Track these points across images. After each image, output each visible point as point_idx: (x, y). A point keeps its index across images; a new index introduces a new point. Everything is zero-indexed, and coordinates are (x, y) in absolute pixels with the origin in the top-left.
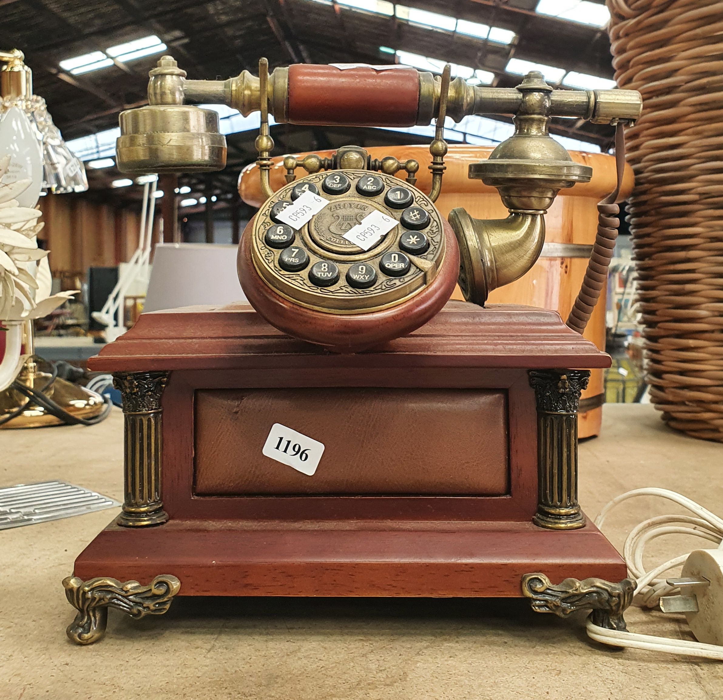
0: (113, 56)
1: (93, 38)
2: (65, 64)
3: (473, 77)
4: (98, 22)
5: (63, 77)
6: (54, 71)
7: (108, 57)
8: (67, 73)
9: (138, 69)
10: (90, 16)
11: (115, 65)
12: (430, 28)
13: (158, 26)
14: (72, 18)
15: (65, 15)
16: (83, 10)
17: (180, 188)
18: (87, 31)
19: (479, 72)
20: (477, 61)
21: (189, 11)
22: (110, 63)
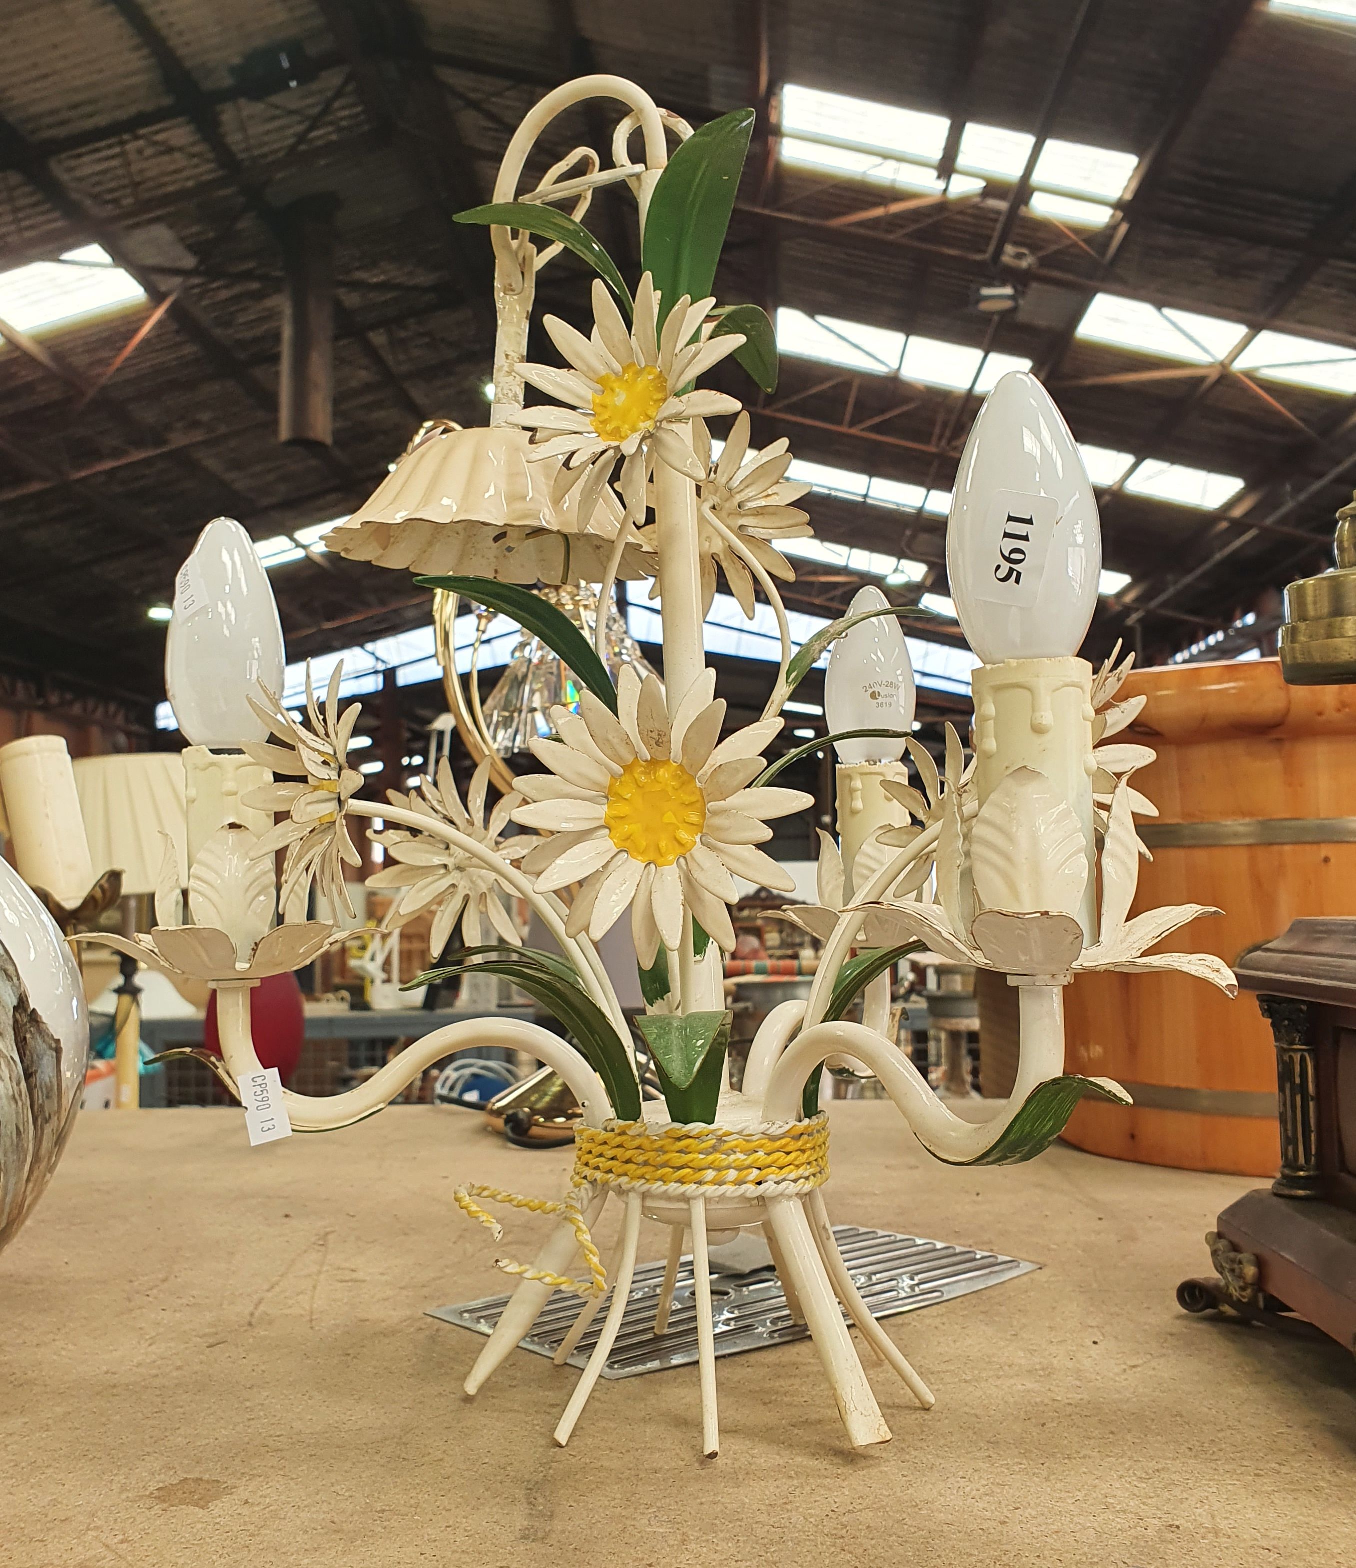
0: (306, 543)
3: (896, 570)
4: (281, 488)
7: (298, 545)
10: (271, 477)
11: (307, 558)
12: (826, 492)
14: (241, 482)
15: (229, 476)
16: (258, 468)
17: (411, 758)
18: (265, 502)
19: (905, 564)
20: (903, 544)
22: (300, 554)
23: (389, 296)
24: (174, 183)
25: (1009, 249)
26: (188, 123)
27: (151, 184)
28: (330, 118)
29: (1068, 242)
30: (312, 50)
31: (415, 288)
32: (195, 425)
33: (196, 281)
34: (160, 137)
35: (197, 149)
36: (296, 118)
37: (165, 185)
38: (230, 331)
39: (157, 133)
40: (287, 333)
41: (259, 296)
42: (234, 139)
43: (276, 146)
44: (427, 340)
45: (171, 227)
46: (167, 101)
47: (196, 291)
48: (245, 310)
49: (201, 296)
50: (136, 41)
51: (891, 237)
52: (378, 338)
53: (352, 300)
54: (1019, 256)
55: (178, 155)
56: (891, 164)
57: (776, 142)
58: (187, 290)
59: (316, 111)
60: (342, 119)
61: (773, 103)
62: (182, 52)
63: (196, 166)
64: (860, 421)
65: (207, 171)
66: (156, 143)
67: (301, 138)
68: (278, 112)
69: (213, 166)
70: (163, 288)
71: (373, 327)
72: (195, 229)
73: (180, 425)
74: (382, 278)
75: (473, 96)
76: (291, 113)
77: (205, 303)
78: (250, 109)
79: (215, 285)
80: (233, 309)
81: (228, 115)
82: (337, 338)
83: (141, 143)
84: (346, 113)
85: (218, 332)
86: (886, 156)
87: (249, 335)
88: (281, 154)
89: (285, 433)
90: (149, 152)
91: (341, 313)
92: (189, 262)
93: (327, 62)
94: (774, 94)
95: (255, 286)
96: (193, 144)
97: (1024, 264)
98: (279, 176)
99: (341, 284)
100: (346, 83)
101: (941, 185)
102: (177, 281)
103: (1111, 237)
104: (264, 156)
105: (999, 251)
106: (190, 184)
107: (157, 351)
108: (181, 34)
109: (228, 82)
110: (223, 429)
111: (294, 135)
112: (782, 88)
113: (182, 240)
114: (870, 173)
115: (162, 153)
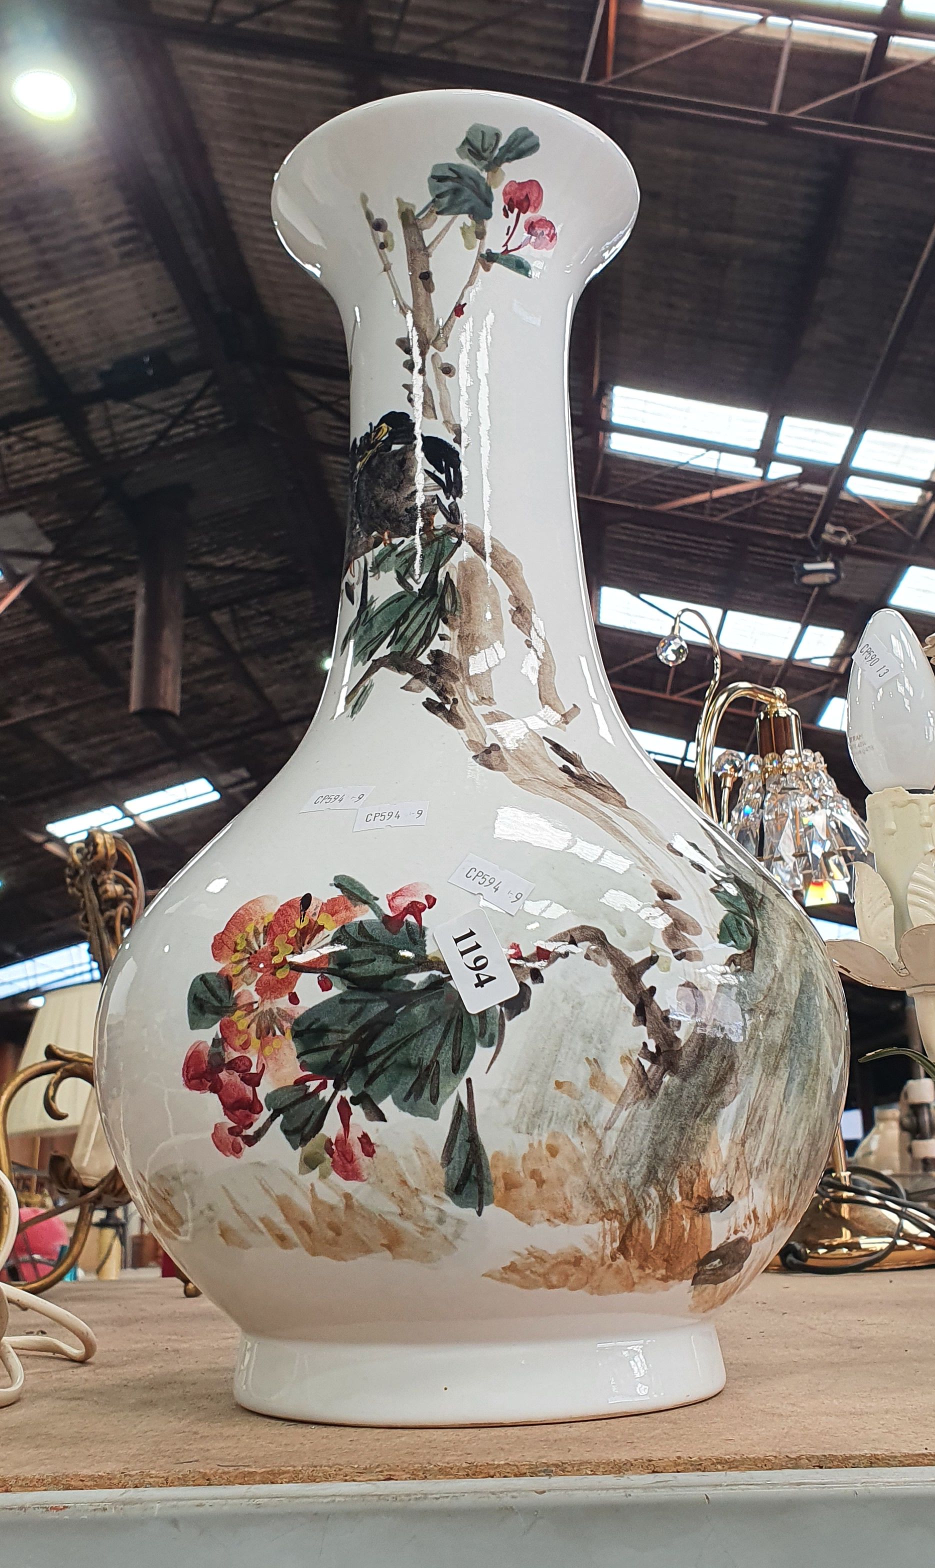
0: (135, 812)
1: (108, 785)
2: (57, 828)
4: (117, 759)
5: (52, 847)
6: (39, 838)
7: (127, 815)
8: (61, 841)
9: (169, 832)
10: (108, 748)
11: (135, 826)
13: (209, 762)
14: (76, 753)
15: (67, 748)
16: (96, 740)
18: (99, 772)
21: (262, 737)
22: (129, 822)
23: (234, 578)
24: (38, 475)
25: (830, 528)
26: (58, 421)
27: (16, 476)
28: (189, 417)
29: (880, 521)
30: (177, 357)
31: (259, 570)
32: (39, 698)
33: (52, 564)
34: (30, 434)
35: (63, 444)
36: (158, 417)
37: (29, 477)
38: (79, 611)
39: (29, 430)
40: (140, 611)
41: (110, 578)
42: (100, 436)
43: (137, 442)
44: (266, 618)
45: (31, 514)
46: (39, 403)
47: (50, 573)
48: (95, 591)
49: (55, 578)
50: (18, 350)
51: (716, 519)
52: (221, 617)
53: (198, 581)
54: (839, 534)
55: (44, 450)
56: (714, 454)
57: (604, 437)
58: (41, 572)
59: (177, 411)
60: (203, 418)
61: (604, 402)
62: (57, 359)
63: (61, 460)
64: (680, 690)
65: (69, 463)
66: (27, 439)
67: (162, 435)
68: (141, 412)
69: (75, 459)
70: (19, 571)
71: (217, 607)
72: (53, 517)
73: (22, 699)
74: (229, 562)
75: (323, 398)
76: (153, 412)
77: (60, 584)
78: (119, 408)
79: (69, 568)
80: (83, 590)
81: (95, 414)
82: (186, 616)
83: (12, 439)
84: (204, 413)
85: (68, 611)
86: (709, 446)
87: (96, 614)
88: (140, 450)
89: (135, 704)
90: (18, 447)
91: (190, 594)
92: (47, 546)
93: (191, 368)
94: (606, 394)
95: (107, 568)
96: (60, 440)
97: (843, 541)
98: (138, 469)
99: (190, 567)
100: (207, 385)
101: (759, 472)
102: (35, 563)
103: (921, 516)
104: (126, 450)
105: (820, 529)
106: (53, 476)
107: (9, 629)
108: (57, 344)
109: (97, 385)
110: (65, 704)
111: (156, 432)
112: (612, 390)
113: (41, 526)
114: (691, 462)
115: (31, 448)
